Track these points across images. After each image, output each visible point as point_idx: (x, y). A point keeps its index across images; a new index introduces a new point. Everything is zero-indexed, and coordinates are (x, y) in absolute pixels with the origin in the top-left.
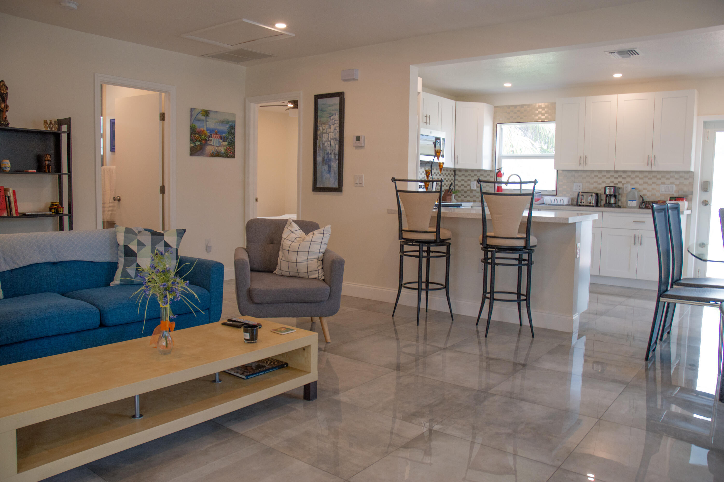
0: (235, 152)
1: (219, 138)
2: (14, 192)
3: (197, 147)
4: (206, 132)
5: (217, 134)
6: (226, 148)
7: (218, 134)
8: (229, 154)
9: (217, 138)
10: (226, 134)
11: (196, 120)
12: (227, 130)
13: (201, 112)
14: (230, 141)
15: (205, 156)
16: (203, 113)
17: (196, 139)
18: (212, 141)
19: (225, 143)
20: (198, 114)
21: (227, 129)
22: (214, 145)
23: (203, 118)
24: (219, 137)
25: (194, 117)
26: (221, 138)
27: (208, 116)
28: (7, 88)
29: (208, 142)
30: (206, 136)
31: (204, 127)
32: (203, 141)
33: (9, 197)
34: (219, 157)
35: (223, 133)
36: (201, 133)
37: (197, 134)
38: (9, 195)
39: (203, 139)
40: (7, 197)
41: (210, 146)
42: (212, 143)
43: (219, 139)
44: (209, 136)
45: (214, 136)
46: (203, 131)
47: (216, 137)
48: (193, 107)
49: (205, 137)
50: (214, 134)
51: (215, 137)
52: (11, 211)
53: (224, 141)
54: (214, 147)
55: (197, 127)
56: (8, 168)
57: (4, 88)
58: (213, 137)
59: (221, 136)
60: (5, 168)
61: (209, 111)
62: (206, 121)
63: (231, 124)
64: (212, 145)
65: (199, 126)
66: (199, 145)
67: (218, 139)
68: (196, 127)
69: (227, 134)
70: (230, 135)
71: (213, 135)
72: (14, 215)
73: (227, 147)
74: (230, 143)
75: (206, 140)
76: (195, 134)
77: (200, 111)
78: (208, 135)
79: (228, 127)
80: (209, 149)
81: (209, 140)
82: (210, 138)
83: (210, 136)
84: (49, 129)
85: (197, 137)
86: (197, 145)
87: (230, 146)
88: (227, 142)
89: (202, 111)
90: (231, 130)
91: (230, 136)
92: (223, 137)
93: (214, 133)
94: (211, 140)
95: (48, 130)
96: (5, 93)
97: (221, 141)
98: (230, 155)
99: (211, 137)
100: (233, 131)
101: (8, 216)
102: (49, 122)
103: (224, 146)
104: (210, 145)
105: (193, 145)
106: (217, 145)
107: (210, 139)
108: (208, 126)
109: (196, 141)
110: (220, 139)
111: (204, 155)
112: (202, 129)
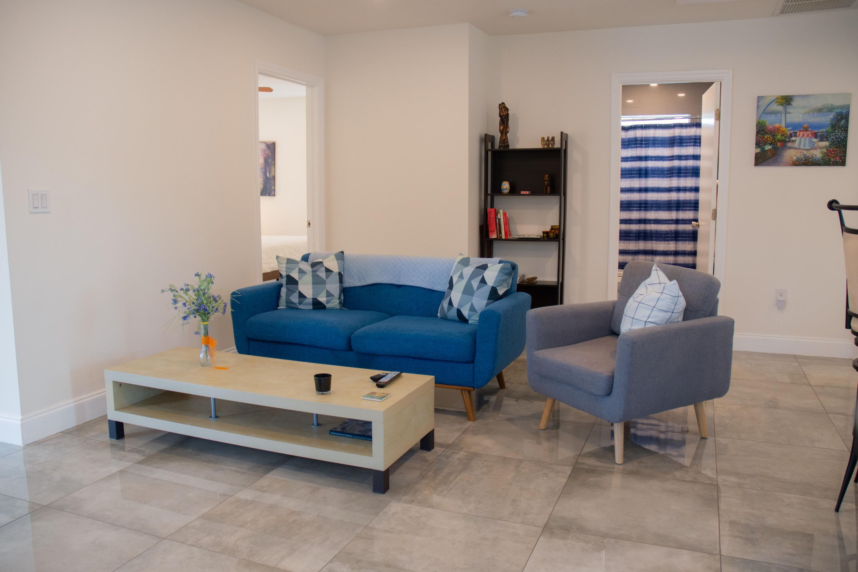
0: (845, 156)
1: (810, 136)
2: (505, 214)
3: (766, 154)
4: (784, 129)
5: (806, 130)
6: (825, 150)
7: (810, 129)
8: (832, 160)
9: (808, 136)
10: (827, 129)
11: (767, 113)
12: (829, 122)
13: (776, 101)
14: (836, 138)
15: (783, 166)
16: (779, 100)
17: (764, 142)
18: (797, 142)
19: (826, 143)
20: (769, 105)
21: (830, 120)
22: (800, 149)
23: (780, 108)
24: (812, 134)
25: (762, 109)
26: (815, 135)
27: (789, 104)
28: (507, 110)
29: (789, 144)
30: (785, 135)
31: (781, 123)
32: (779, 144)
33: (499, 219)
34: (809, 165)
35: (820, 127)
36: (774, 132)
37: (767, 133)
38: (499, 218)
39: (779, 141)
40: (497, 220)
41: (792, 150)
42: (796, 145)
43: (810, 138)
44: (791, 134)
45: (801, 133)
46: (778, 129)
47: (805, 135)
48: (760, 95)
49: (783, 137)
50: (800, 131)
51: (803, 135)
52: (500, 233)
53: (821, 140)
54: (800, 151)
55: (767, 124)
56: (505, 190)
57: (503, 110)
58: (799, 135)
59: (816, 133)
60: (503, 190)
61: (793, 96)
62: (786, 113)
63: (839, 111)
64: (797, 149)
65: (770, 121)
66: (769, 150)
67: (808, 138)
68: (765, 123)
69: (829, 129)
70: (835, 130)
71: (798, 133)
72: (504, 237)
73: (827, 150)
74: (834, 142)
75: (784, 142)
76: (763, 134)
77: (773, 98)
78: (789, 133)
79: (831, 116)
80: (790, 154)
81: (790, 141)
82: (791, 137)
83: (793, 134)
84: (546, 146)
85: (767, 137)
86: (766, 151)
87: (836, 148)
88: (828, 140)
89: (778, 98)
90: (839, 121)
91: (837, 131)
92: (820, 134)
93: (802, 129)
94: (795, 141)
95: (546, 148)
96: (505, 115)
97: (815, 140)
98: (834, 162)
99: (795, 136)
100: (843, 122)
101: (497, 238)
102: (546, 139)
103: (821, 148)
104: (791, 148)
105: (758, 150)
106: (807, 148)
107: (793, 138)
108: (788, 120)
109: (765, 145)
110: (813, 138)
111: (780, 165)
112: (777, 125)
